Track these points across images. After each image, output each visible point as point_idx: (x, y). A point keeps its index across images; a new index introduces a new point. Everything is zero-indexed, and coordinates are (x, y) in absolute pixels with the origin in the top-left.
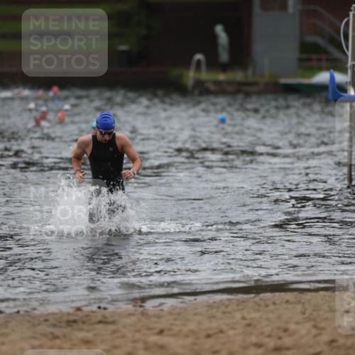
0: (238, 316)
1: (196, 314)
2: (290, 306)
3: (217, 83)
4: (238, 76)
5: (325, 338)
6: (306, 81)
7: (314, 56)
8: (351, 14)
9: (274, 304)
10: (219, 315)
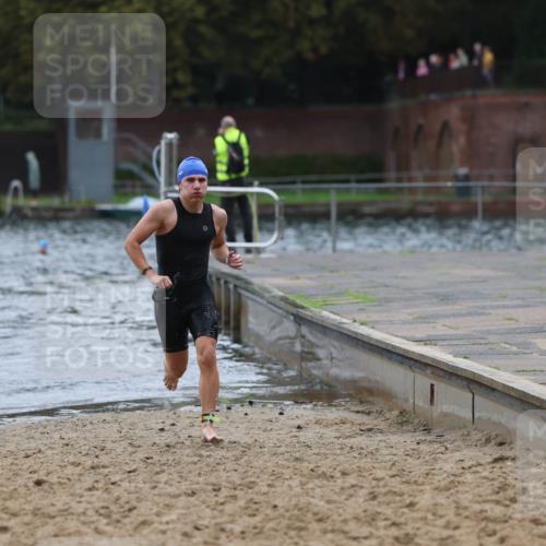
0: (56, 436)
1: (14, 435)
2: (107, 426)
3: (34, 209)
4: (55, 202)
5: (141, 455)
6: (122, 207)
7: (129, 183)
8: (163, 143)
9: (91, 423)
10: (37, 435)
